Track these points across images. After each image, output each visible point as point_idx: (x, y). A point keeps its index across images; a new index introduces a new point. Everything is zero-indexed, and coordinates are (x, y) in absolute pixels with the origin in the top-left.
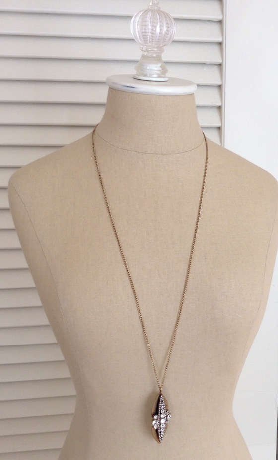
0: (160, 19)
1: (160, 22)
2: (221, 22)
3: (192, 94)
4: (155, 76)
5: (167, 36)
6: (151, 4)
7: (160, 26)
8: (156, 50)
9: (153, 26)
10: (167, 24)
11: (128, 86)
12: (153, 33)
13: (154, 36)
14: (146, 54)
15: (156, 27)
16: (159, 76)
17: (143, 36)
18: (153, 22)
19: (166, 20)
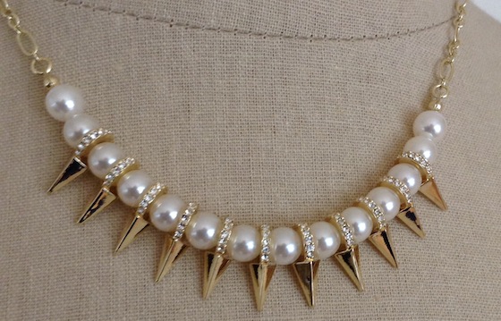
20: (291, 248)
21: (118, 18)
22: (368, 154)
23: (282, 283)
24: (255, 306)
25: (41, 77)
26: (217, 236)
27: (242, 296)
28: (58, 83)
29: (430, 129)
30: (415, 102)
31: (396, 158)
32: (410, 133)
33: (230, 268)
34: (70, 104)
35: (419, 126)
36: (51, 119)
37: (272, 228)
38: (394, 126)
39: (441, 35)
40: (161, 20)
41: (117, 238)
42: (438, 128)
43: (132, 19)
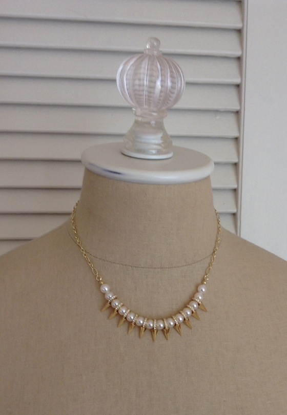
0: (161, 70)
1: (162, 75)
2: (239, 59)
3: (207, 179)
4: (154, 152)
5: (172, 95)
6: (148, 47)
7: (162, 81)
8: (155, 114)
9: (150, 81)
10: (172, 77)
11: (111, 172)
12: (150, 92)
13: (152, 95)
14: (140, 119)
15: (155, 82)
16: (159, 152)
17: (135, 95)
18: (151, 76)
19: (171, 72)
20: (162, 325)
21: (118, 265)
22: (184, 297)
23: (160, 334)
24: (153, 340)
25: (99, 281)
26: (143, 323)
27: (150, 337)
28: (104, 283)
29: (202, 290)
30: (199, 281)
31: (192, 299)
32: (197, 291)
33: (147, 330)
34: (106, 289)
35: (199, 289)
36: (102, 293)
37: (157, 321)
38: (193, 288)
39: (208, 260)
40: (129, 266)
41: (118, 323)
42: (204, 290)
43: (121, 266)
